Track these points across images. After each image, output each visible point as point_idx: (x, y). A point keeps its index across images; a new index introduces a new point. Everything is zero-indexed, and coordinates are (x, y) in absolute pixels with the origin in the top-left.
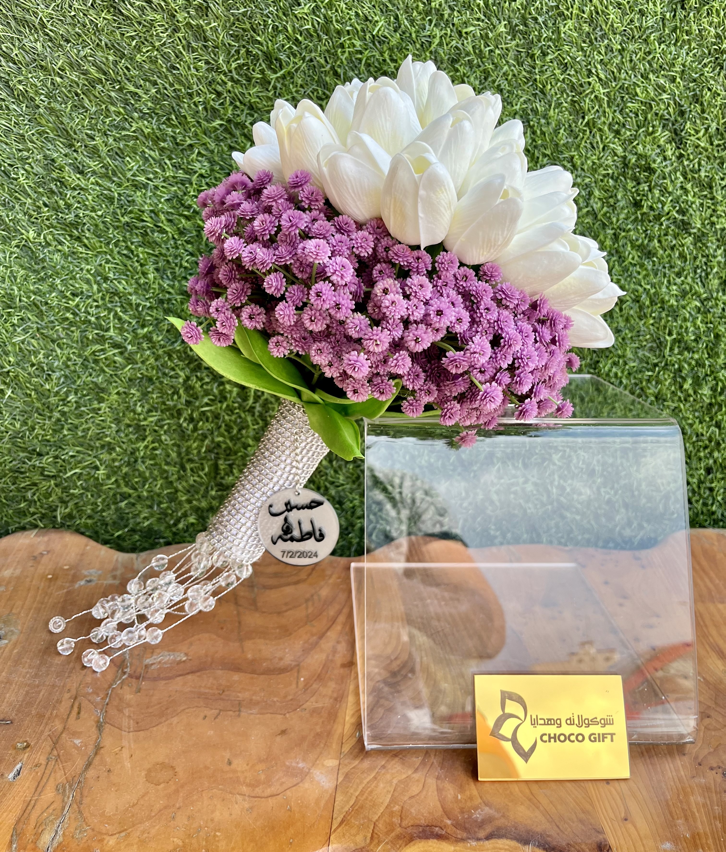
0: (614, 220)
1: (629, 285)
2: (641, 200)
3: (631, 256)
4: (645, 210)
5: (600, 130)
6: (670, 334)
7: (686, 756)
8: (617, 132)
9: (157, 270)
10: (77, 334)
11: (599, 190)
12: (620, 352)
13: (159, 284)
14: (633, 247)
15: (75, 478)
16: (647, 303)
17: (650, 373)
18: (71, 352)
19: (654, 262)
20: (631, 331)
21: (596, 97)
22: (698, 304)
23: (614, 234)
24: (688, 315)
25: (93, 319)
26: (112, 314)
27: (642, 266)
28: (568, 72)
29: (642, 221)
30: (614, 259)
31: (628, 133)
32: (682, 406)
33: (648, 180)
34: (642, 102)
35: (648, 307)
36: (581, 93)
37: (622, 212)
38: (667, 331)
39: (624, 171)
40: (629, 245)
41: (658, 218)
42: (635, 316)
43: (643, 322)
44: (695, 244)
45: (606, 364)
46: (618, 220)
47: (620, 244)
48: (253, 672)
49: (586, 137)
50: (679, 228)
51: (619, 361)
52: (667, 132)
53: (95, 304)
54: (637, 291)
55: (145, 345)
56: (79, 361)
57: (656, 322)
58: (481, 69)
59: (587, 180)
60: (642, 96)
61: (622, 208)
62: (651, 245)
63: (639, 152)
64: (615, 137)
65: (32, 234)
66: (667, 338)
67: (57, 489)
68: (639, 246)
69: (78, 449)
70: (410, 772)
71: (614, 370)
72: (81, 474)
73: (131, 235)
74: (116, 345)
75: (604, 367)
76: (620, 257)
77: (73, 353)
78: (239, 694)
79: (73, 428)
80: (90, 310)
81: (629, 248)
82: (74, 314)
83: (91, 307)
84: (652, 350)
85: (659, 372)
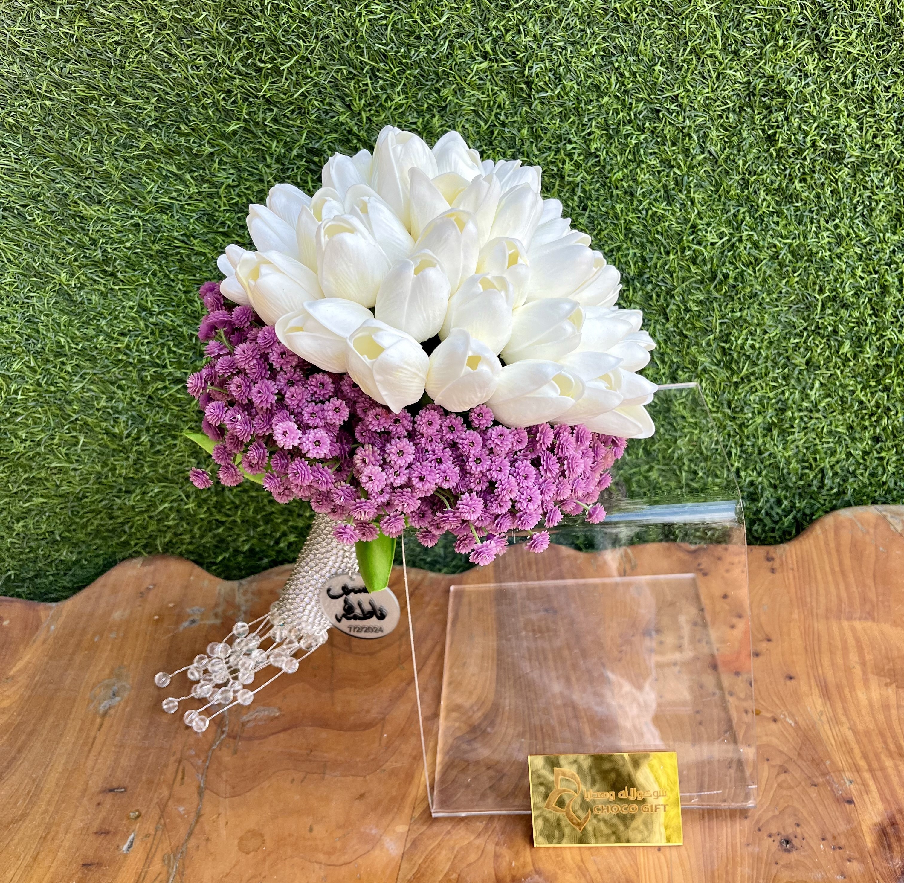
1: (764, 240)
2: (775, 133)
3: (765, 204)
4: (780, 145)
6: (821, 291)
7: (748, 820)
8: (736, 54)
10: (134, 374)
11: (717, 129)
12: (755, 320)
14: (768, 191)
15: (166, 511)
16: (790, 258)
17: (797, 340)
18: (133, 392)
19: (795, 206)
20: (769, 293)
21: (700, 15)
22: (858, 250)
23: (743, 179)
24: (844, 267)
25: (147, 357)
26: (165, 349)
27: (779, 214)
29: (779, 157)
30: (742, 210)
31: (750, 53)
32: (838, 372)
33: (783, 107)
34: (765, 11)
35: (791, 262)
37: (749, 152)
38: (817, 289)
39: (750, 100)
40: (763, 190)
41: (799, 152)
42: (773, 274)
43: (784, 281)
44: (854, 176)
45: (740, 335)
46: (745, 163)
47: (751, 190)
48: (341, 729)
49: (692, 67)
50: (830, 158)
51: (756, 331)
52: (805, 41)
53: (146, 341)
54: (775, 246)
56: (143, 400)
57: (802, 279)
59: (700, 120)
61: (751, 147)
62: (792, 186)
63: (768, 73)
65: (64, 276)
66: (818, 296)
68: (776, 190)
69: (163, 484)
70: (472, 838)
71: (750, 341)
72: (171, 507)
73: (167, 263)
74: (177, 381)
75: (737, 339)
76: (752, 206)
77: (136, 393)
78: (325, 754)
79: (153, 465)
80: (142, 348)
81: (762, 194)
82: (125, 354)
83: (143, 345)
84: (798, 311)
85: (808, 336)
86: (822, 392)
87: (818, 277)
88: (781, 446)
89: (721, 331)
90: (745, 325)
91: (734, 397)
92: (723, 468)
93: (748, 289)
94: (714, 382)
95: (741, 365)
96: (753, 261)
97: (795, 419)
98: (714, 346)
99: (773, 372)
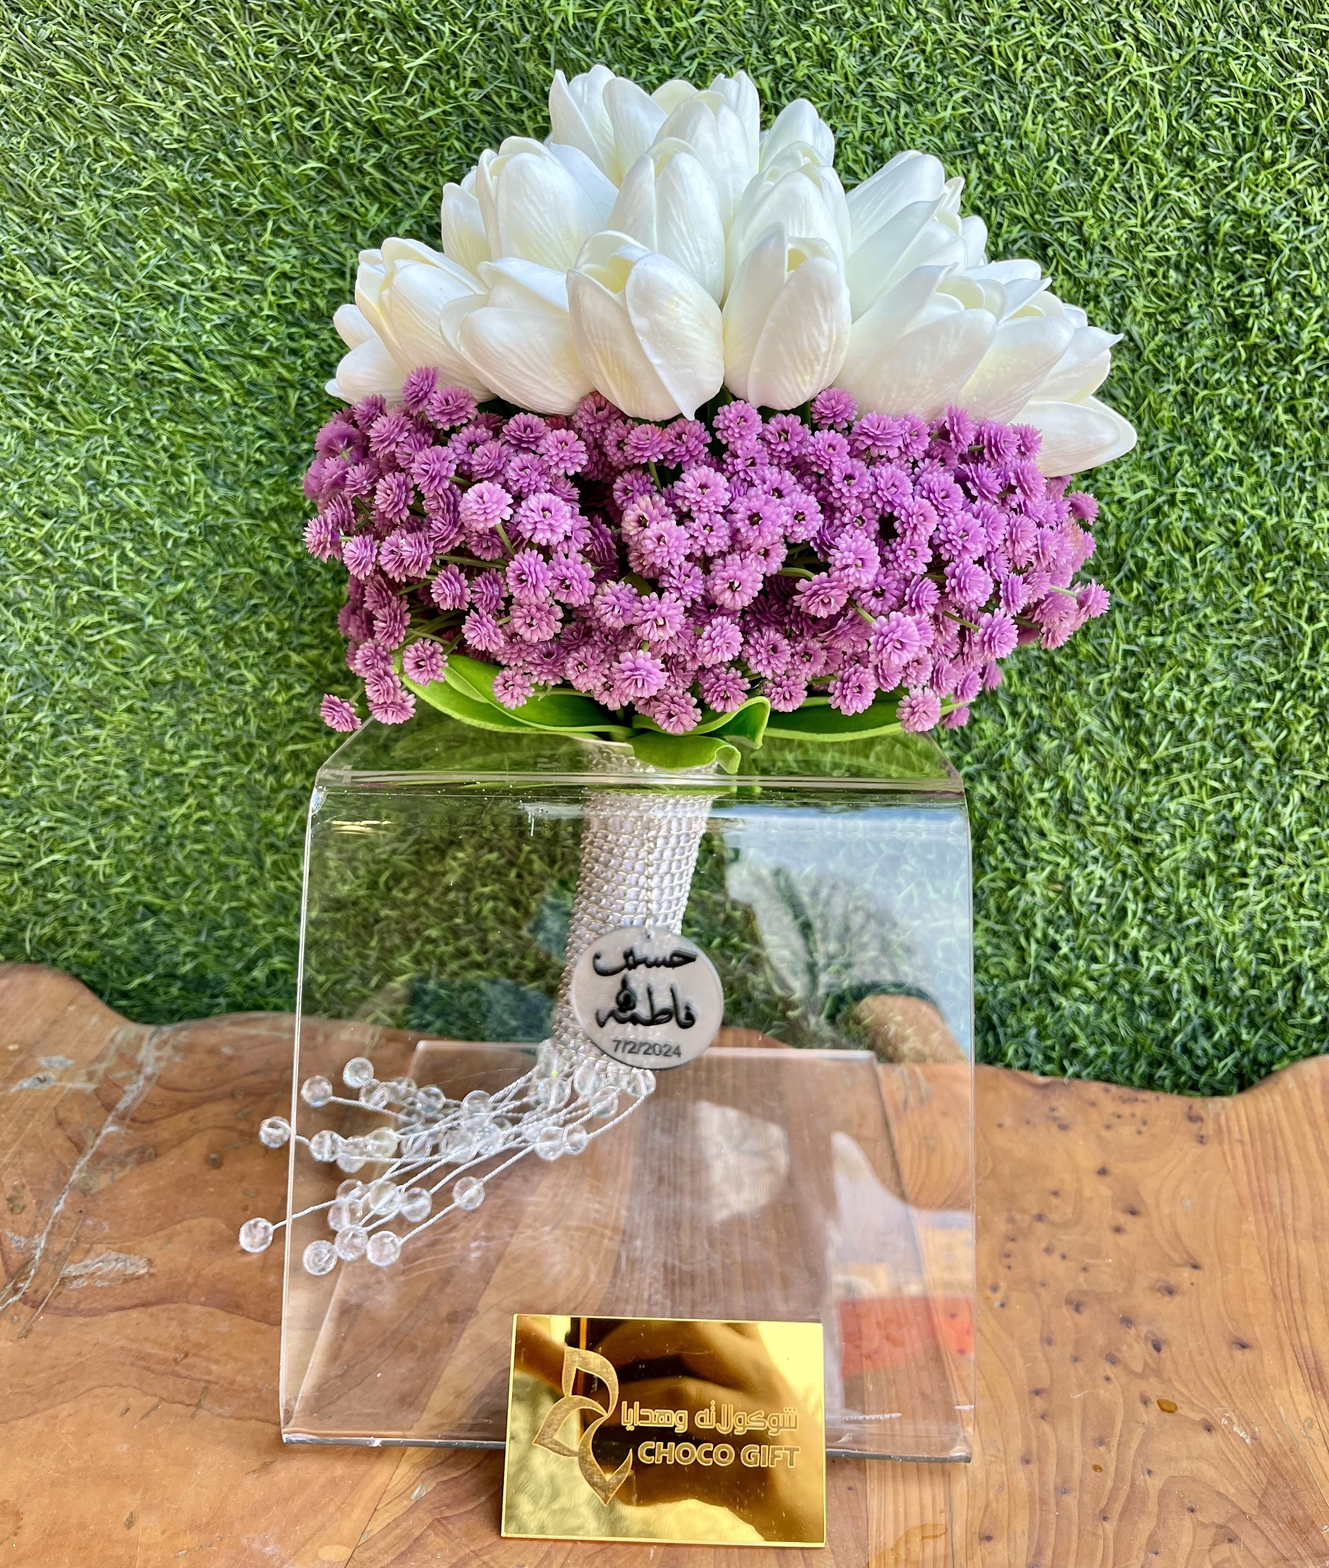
0: (1182, 361)
1: (1214, 507)
2: (1247, 316)
3: (1220, 443)
4: (1255, 337)
5: (1146, 159)
6: (1312, 617)
8: (1189, 164)
9: (203, 467)
10: (51, 593)
11: (1145, 295)
12: (1188, 656)
13: (207, 496)
14: (1226, 421)
15: (57, 870)
16: (1258, 546)
17: (1263, 705)
18: (41, 627)
19: (1274, 455)
20: (1217, 609)
21: (1133, 84)
23: (1184, 393)
25: (80, 564)
26: (116, 554)
27: (1247, 464)
28: (1064, 30)
29: (1250, 363)
30: (1180, 448)
31: (1214, 165)
33: (1262, 270)
34: (1245, 93)
35: (1259, 556)
36: (1099, 77)
37: (1199, 344)
38: (1305, 612)
39: (1206, 251)
40: (1217, 418)
41: (1286, 356)
42: (1229, 575)
43: (1246, 590)
45: (1158, 681)
46: (1190, 363)
47: (1197, 415)
49: (1111, 176)
51: (1188, 676)
52: (1310, 161)
53: (84, 533)
54: (1234, 522)
55: (179, 617)
56: (57, 645)
57: (1278, 591)
58: (862, 30)
59: (1116, 273)
60: (1244, 81)
61: (1202, 335)
62: (1270, 417)
63: (1240, 206)
64: (1181, 175)
66: (1305, 626)
67: (25, 890)
68: (1241, 421)
69: (60, 814)
71: (1176, 694)
72: (66, 862)
73: (151, 397)
74: (124, 617)
75: (1152, 687)
76: (1196, 445)
77: (46, 629)
79: (51, 774)
80: (75, 546)
81: (1216, 424)
82: (44, 552)
83: (77, 540)
84: (1268, 652)
85: (1283, 701)
86: (1302, 814)
87: (1308, 589)
88: (1220, 911)
89: (1125, 669)
90: (1169, 663)
91: (1138, 799)
92: (1106, 942)
93: (1180, 595)
94: (1103, 766)
95: (1157, 739)
96: (1191, 544)
97: (1251, 858)
98: (1110, 694)
99: (1216, 760)
